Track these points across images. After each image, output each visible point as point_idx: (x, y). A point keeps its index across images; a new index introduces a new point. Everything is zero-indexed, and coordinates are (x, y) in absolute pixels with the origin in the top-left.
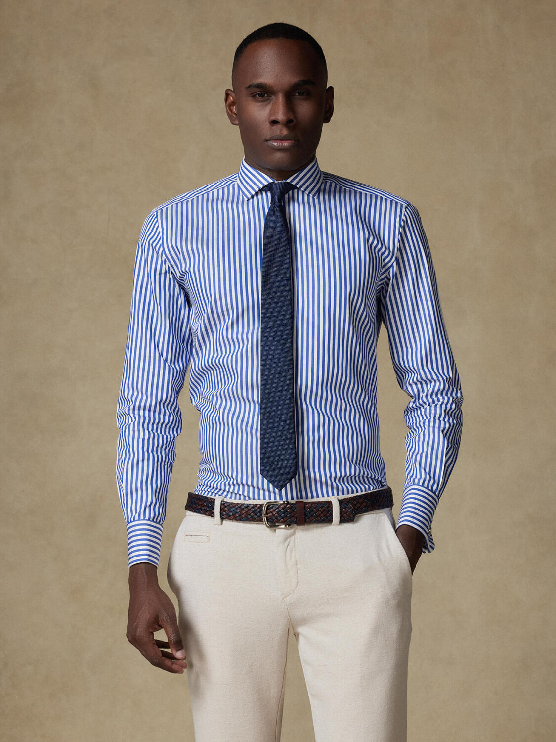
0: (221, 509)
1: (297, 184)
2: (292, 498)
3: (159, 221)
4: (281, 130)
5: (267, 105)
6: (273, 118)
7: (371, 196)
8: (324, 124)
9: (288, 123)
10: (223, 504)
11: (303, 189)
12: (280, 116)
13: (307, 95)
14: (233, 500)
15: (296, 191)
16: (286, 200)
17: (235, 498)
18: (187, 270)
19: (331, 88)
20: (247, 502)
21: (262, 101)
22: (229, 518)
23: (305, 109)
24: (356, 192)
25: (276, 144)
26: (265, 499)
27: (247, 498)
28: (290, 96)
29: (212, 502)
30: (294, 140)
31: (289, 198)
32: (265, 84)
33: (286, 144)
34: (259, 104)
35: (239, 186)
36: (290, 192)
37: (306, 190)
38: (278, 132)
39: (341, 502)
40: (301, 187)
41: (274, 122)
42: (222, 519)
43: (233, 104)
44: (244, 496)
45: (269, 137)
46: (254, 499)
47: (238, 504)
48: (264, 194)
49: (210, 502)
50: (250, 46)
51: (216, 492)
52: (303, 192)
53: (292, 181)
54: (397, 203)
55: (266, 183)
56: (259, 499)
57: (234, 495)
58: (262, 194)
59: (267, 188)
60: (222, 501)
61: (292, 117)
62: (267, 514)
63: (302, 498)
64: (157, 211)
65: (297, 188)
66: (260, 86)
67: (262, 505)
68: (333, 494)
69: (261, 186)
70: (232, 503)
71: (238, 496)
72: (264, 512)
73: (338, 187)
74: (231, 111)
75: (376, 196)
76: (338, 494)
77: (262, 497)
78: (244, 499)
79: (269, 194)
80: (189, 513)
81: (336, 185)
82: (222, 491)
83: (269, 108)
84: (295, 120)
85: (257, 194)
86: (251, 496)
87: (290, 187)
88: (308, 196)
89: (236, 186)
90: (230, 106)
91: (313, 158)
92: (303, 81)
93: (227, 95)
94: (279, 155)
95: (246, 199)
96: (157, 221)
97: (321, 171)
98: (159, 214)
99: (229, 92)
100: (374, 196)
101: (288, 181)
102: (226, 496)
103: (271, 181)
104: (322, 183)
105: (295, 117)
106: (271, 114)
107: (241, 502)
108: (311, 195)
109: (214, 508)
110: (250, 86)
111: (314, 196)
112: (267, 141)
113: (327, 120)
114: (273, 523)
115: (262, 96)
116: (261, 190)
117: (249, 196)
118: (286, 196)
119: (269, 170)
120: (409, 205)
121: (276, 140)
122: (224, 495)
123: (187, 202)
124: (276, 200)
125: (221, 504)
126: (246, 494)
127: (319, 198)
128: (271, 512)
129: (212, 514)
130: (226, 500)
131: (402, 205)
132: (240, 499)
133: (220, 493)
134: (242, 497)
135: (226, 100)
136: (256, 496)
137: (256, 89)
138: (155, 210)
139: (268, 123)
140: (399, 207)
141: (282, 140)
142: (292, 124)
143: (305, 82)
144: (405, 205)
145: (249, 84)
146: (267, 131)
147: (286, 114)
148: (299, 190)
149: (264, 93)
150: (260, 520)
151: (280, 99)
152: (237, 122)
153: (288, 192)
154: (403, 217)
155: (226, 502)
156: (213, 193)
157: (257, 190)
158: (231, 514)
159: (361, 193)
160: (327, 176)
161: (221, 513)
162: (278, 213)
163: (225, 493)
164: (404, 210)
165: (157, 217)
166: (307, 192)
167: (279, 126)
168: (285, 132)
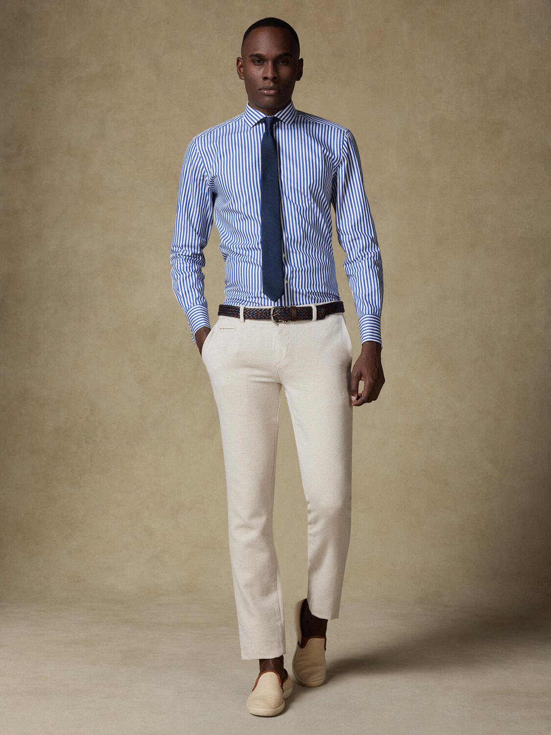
0: (244, 312)
1: (281, 117)
2: (288, 305)
3: (197, 145)
4: (269, 83)
5: (261, 68)
6: (265, 76)
7: (325, 126)
8: (296, 81)
9: (274, 79)
10: (245, 309)
11: (284, 121)
12: (269, 75)
13: (286, 62)
14: (251, 307)
15: (280, 122)
16: (274, 128)
17: (253, 306)
18: (217, 175)
19: (302, 60)
20: (261, 307)
21: (259, 65)
22: (249, 318)
23: (284, 71)
24: (316, 123)
25: (266, 92)
26: (271, 305)
27: (260, 305)
28: (276, 62)
29: (238, 309)
30: (277, 90)
31: (276, 126)
32: (261, 55)
33: (272, 92)
34: (257, 67)
35: (245, 121)
36: (277, 123)
37: (286, 121)
38: (267, 85)
39: (317, 307)
40: (283, 120)
41: (265, 78)
42: (245, 318)
43: (241, 66)
44: (259, 304)
45: (262, 87)
46: (265, 305)
47: (255, 309)
48: (261, 125)
49: (236, 309)
50: (252, 31)
51: (240, 302)
52: (284, 123)
53: (278, 116)
54: (341, 130)
55: (262, 118)
56: (268, 305)
57: (252, 303)
58: (259, 125)
59: (262, 121)
60: (245, 308)
61: (276, 76)
62: (273, 314)
63: (294, 305)
64: (196, 139)
65: (280, 120)
66: (258, 55)
67: (270, 309)
68: (312, 303)
69: (259, 120)
70: (251, 309)
71: (254, 304)
72: (272, 313)
73: (305, 120)
74: (240, 71)
75: (329, 126)
76: (315, 303)
77: (269, 304)
78: (259, 306)
79: (264, 125)
80: (221, 317)
81: (304, 118)
82: (244, 302)
83: (263, 69)
84: (278, 78)
85: (256, 125)
86: (263, 304)
87: (276, 120)
88: (288, 125)
89: (243, 120)
90: (239, 68)
91: (290, 101)
92: (284, 53)
93: (238, 61)
94: (267, 99)
95: (249, 128)
96: (196, 145)
97: (295, 110)
98: (197, 140)
99: (240, 59)
100: (327, 126)
101: (275, 116)
102: (247, 305)
103: (265, 116)
104: (296, 117)
105: (278, 76)
106: (264, 73)
107: (257, 307)
108: (289, 125)
109: (239, 313)
110: (252, 55)
111: (291, 125)
112: (260, 90)
113: (299, 79)
114: (277, 320)
115: (259, 62)
116: (259, 122)
117: (252, 126)
118: (274, 125)
119: (263, 108)
120: (349, 131)
121: (266, 89)
122: (245, 304)
123: (214, 132)
124: (269, 128)
125: (244, 310)
126: (260, 303)
127: (294, 126)
128: (276, 313)
129: (238, 316)
130: (246, 307)
131: (344, 131)
132: (256, 306)
133: (243, 303)
134: (257, 305)
135: (237, 64)
136: (266, 304)
137: (255, 58)
138: (194, 138)
139: (261, 79)
140: (342, 132)
141: (269, 90)
142: (276, 80)
143: (285, 54)
144: (346, 131)
145: (251, 54)
146: (261, 83)
147: (272, 74)
148: (282, 121)
149: (260, 60)
150: (269, 319)
151: (270, 63)
152: (243, 78)
153: (275, 123)
154: (345, 138)
155: (247, 308)
156: (229, 125)
157: (256, 122)
158: (250, 315)
159: (319, 124)
160: (299, 113)
161: (244, 315)
162: (270, 136)
163: (246, 302)
164: (345, 134)
165: (195, 142)
166: (287, 123)
167: (268, 81)
168: (272, 85)
